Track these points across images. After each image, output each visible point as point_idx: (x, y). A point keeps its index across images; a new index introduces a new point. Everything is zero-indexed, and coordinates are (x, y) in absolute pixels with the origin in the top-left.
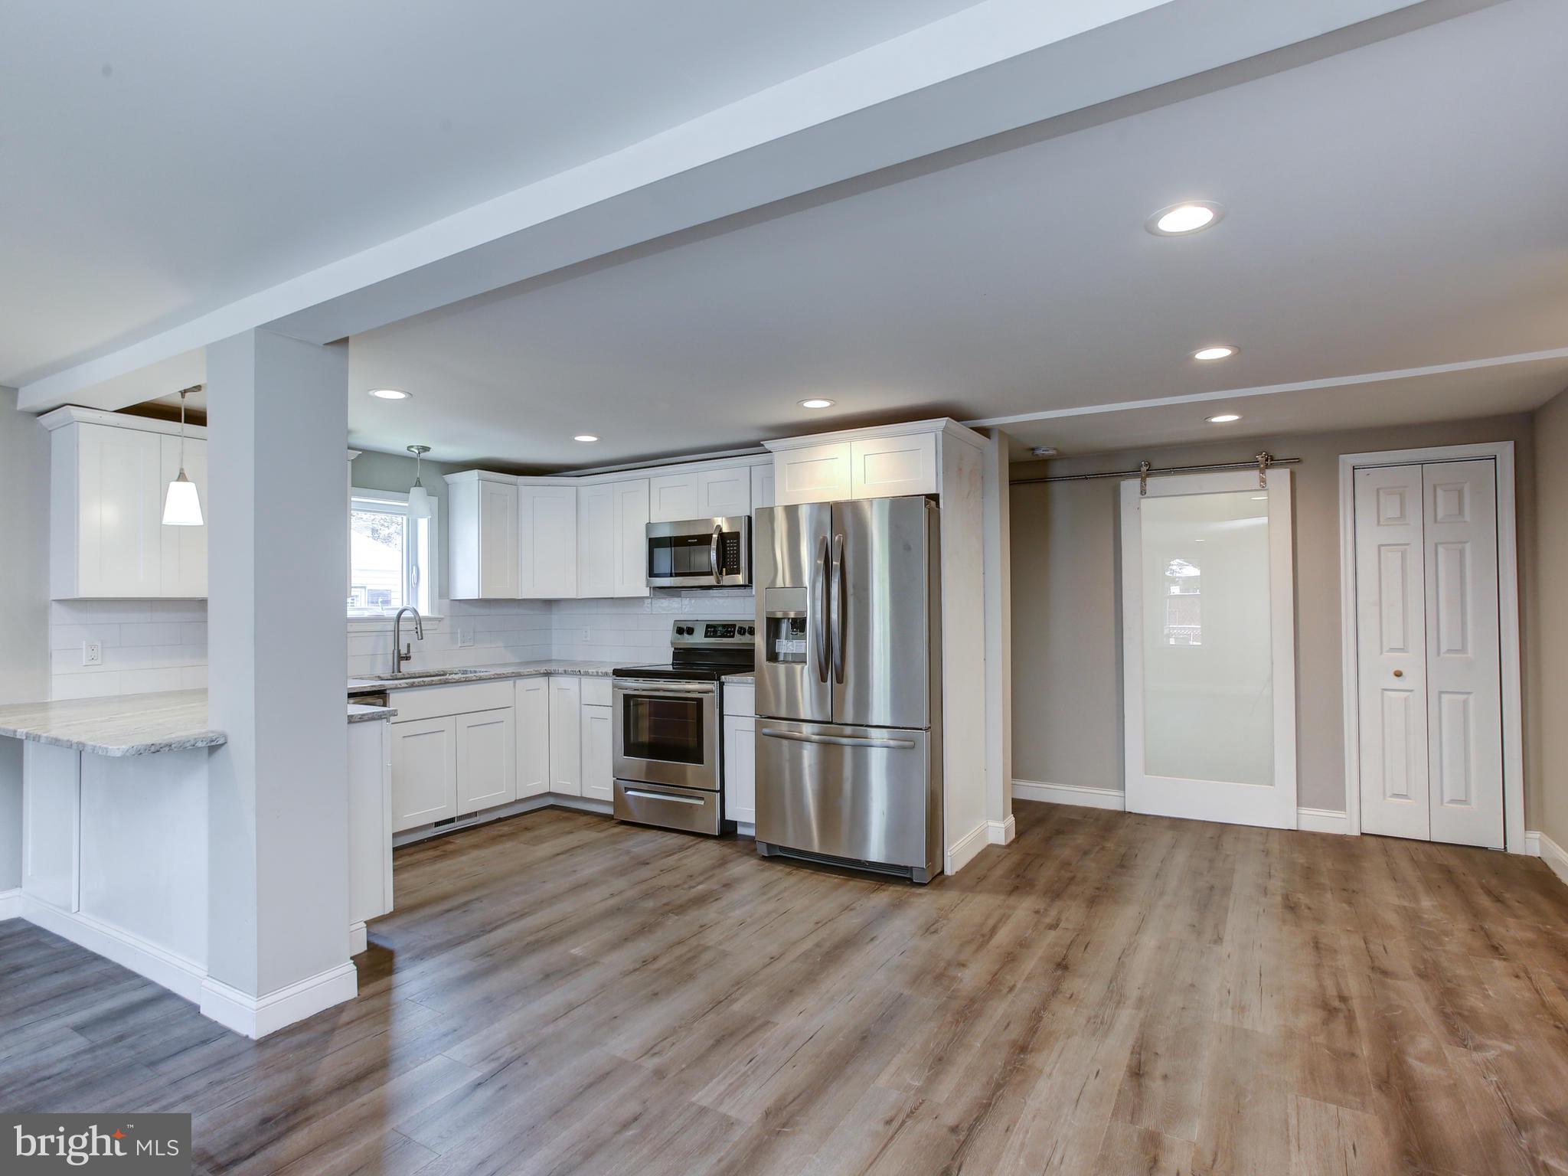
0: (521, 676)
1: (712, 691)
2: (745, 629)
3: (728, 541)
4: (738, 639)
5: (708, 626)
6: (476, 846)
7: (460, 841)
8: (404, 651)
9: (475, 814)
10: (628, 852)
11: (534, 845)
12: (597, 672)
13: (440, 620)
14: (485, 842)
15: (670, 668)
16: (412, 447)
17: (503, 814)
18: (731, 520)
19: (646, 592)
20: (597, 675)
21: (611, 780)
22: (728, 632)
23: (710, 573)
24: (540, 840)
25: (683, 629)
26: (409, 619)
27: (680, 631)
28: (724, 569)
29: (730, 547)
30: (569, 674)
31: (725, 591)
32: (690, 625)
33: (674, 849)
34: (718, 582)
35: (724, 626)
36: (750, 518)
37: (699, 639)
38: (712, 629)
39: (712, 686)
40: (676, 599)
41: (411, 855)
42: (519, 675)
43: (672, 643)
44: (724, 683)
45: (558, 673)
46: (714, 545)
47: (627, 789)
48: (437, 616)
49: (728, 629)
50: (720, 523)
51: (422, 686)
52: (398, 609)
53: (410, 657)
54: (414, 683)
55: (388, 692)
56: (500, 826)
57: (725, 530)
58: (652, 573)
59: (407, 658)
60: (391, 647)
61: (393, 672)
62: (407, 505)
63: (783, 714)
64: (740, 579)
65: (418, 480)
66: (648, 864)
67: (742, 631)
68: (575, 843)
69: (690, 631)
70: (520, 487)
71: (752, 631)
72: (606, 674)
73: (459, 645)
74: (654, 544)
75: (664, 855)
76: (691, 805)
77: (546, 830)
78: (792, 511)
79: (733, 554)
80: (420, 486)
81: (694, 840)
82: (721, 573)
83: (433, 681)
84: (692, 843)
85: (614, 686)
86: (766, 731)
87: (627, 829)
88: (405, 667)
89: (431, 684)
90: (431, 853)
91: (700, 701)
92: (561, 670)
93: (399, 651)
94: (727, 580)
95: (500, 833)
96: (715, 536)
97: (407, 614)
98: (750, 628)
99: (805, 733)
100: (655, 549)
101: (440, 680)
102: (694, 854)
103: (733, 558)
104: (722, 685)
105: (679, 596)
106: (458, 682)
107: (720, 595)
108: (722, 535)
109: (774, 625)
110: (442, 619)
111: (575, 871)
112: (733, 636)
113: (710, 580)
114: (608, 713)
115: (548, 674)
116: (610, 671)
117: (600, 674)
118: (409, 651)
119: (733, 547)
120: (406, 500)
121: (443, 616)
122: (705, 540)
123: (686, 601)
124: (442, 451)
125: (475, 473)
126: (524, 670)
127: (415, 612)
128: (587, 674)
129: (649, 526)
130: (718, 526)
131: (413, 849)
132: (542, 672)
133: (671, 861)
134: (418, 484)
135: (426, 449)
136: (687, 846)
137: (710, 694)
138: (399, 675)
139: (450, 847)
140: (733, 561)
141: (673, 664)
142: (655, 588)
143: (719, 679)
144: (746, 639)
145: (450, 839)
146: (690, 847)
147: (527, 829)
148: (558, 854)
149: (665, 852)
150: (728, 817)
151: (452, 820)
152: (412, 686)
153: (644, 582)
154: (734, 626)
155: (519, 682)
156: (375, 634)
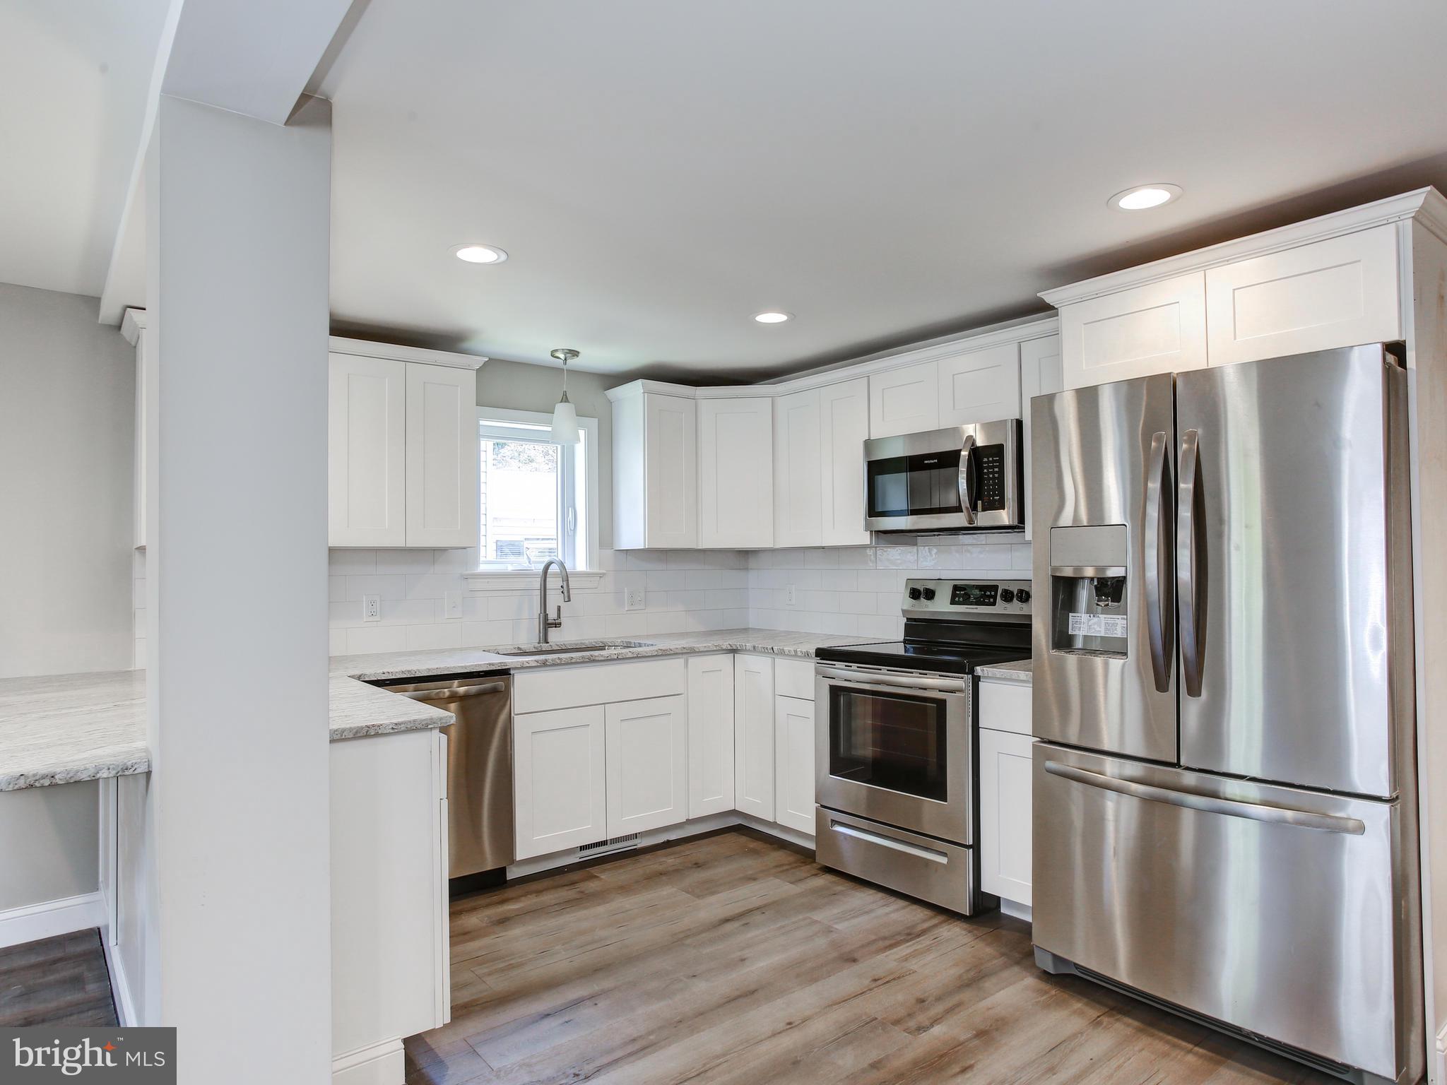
0: (695, 652)
1: (960, 691)
2: (1012, 593)
3: (985, 460)
4: (1001, 609)
5: (956, 588)
6: (624, 889)
7: (607, 877)
8: (552, 615)
9: (633, 836)
10: (829, 930)
11: (698, 897)
12: (796, 651)
13: (601, 576)
14: (637, 882)
15: (899, 650)
16: (556, 350)
17: (673, 836)
18: (989, 427)
19: (865, 538)
20: (796, 655)
21: (813, 806)
22: (985, 596)
23: (958, 509)
24: (709, 888)
25: (919, 591)
26: (555, 575)
27: (915, 594)
28: (980, 503)
29: (988, 468)
30: (761, 652)
31: (981, 538)
32: (931, 586)
33: (899, 934)
34: (971, 521)
35: (983, 588)
36: (1019, 423)
37: (942, 606)
38: (961, 593)
39: (959, 682)
40: (909, 548)
41: (539, 892)
42: (692, 652)
43: (904, 612)
44: (979, 677)
45: (746, 650)
46: (963, 468)
47: (834, 822)
48: (596, 570)
49: (986, 593)
50: (972, 433)
51: (558, 665)
52: (542, 562)
53: (560, 624)
55: (512, 672)
56: (666, 856)
57: (980, 442)
58: (874, 510)
59: (557, 625)
60: (537, 609)
61: (539, 643)
62: (549, 429)
63: (1073, 740)
64: (1005, 516)
65: (565, 394)
66: (854, 960)
67: (1008, 596)
68: (756, 902)
69: (930, 594)
70: (699, 401)
71: (1024, 596)
72: (807, 655)
73: (625, 608)
74: (877, 469)
75: (881, 944)
76: (927, 862)
77: (720, 871)
78: (1088, 398)
79: (994, 478)
80: (567, 401)
81: (931, 918)
82: (974, 508)
84: (926, 925)
85: (817, 672)
86: (1050, 764)
87: (834, 882)
88: (555, 636)
89: (570, 663)
90: (565, 894)
91: (941, 704)
92: (749, 646)
93: (546, 616)
94: (984, 518)
95: (661, 868)
96: (964, 453)
97: (554, 568)
98: (1021, 591)
99: (1108, 773)
100: (876, 477)
101: (583, 657)
102: (928, 949)
103: (994, 484)
104: (976, 681)
105: (915, 544)
106: (619, 659)
107: (974, 542)
108: (976, 452)
109: (1065, 589)
110: (604, 574)
111: (743, 960)
112: (994, 604)
113: (958, 520)
114: (809, 709)
115: (734, 651)
116: (813, 651)
117: (799, 654)
118: (559, 616)
119: (993, 467)
120: (549, 423)
121: (605, 572)
122: (949, 459)
123: (924, 551)
124: (599, 357)
125: (639, 384)
126: (700, 645)
127: (562, 565)
128: (782, 653)
129: (869, 445)
130: (970, 437)
131: (546, 883)
132: (724, 647)
133: (888, 961)
134: (565, 399)
135: (575, 353)
136: (920, 928)
137: (958, 694)
138: (545, 647)
139: (592, 886)
140: (994, 490)
141: (905, 642)
142: (878, 532)
143: (972, 672)
144: (1015, 608)
145: (594, 870)
146: (924, 932)
147: (697, 865)
148: (727, 920)
149: (884, 938)
150: (986, 887)
151: (604, 843)
152: (544, 664)
153: (862, 523)
154: (995, 588)
155: (693, 661)
156: (519, 593)
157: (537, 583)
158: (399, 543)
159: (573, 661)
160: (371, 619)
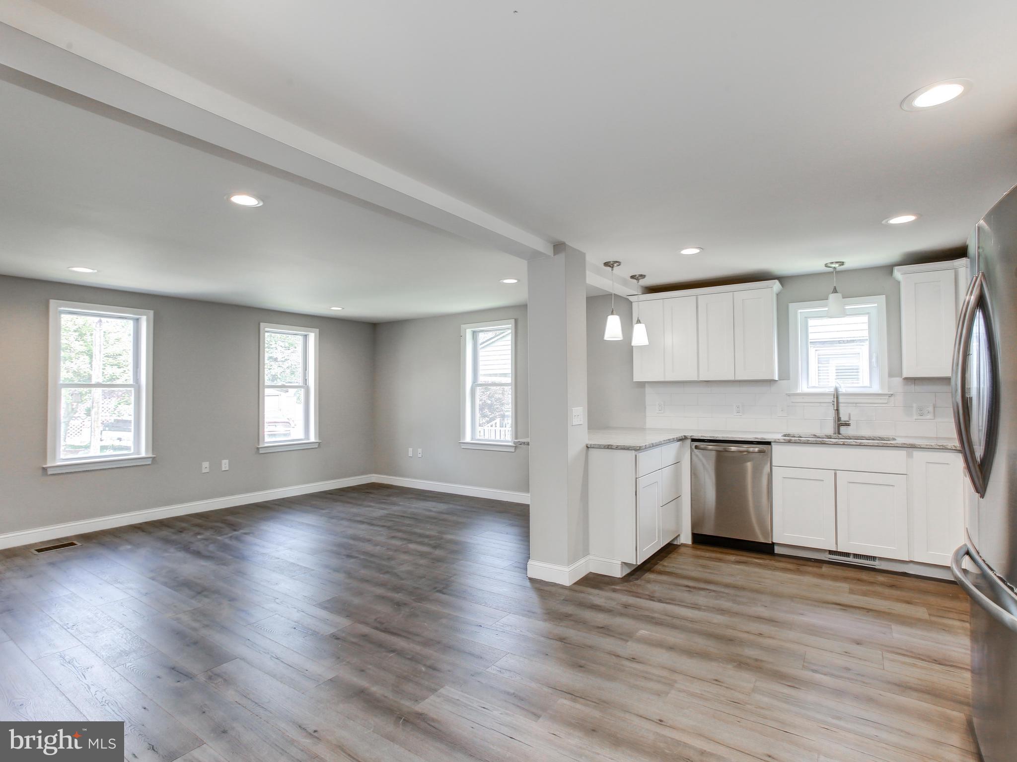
8: (844, 418)
9: (874, 558)
13: (890, 395)
16: (828, 264)
48: (886, 392)
54: (791, 440)
55: (774, 444)
59: (848, 424)
62: (827, 309)
65: (835, 288)
73: (915, 417)
80: (837, 293)
83: (809, 440)
101: (816, 441)
110: (893, 395)
118: (850, 419)
120: (825, 306)
121: (894, 392)
126: (923, 443)
134: (835, 291)
135: (840, 263)
155: (917, 454)
156: (825, 405)
157: (831, 399)
158: (731, 377)
159: (810, 442)
160: (738, 414)
